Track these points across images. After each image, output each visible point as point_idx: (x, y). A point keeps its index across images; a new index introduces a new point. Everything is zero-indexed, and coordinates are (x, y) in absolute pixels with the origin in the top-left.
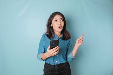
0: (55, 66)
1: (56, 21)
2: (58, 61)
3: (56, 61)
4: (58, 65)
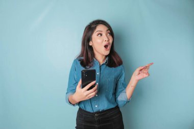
0: (94, 114)
1: (100, 35)
2: (98, 106)
3: (96, 106)
4: (98, 112)
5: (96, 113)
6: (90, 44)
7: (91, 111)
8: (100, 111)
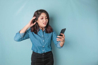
0: (42, 54)
3: (43, 50)
4: (44, 53)
5: (43, 53)
6: (37, 22)
7: (41, 53)
8: (45, 52)
